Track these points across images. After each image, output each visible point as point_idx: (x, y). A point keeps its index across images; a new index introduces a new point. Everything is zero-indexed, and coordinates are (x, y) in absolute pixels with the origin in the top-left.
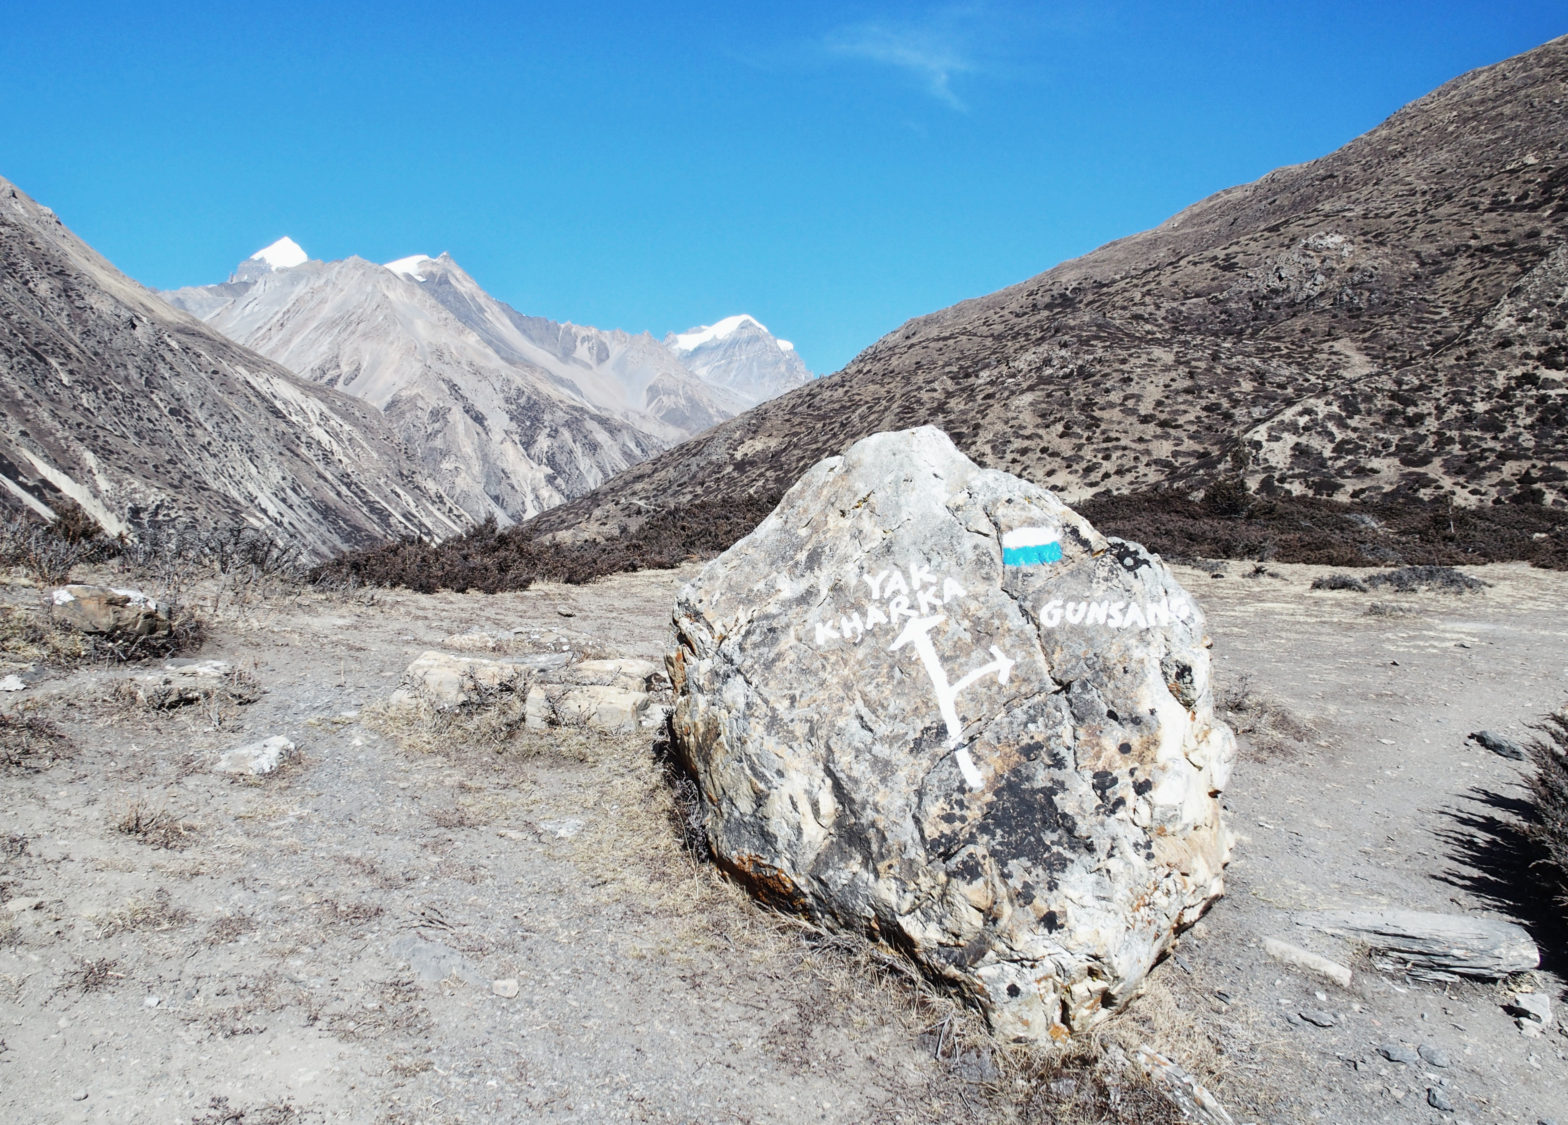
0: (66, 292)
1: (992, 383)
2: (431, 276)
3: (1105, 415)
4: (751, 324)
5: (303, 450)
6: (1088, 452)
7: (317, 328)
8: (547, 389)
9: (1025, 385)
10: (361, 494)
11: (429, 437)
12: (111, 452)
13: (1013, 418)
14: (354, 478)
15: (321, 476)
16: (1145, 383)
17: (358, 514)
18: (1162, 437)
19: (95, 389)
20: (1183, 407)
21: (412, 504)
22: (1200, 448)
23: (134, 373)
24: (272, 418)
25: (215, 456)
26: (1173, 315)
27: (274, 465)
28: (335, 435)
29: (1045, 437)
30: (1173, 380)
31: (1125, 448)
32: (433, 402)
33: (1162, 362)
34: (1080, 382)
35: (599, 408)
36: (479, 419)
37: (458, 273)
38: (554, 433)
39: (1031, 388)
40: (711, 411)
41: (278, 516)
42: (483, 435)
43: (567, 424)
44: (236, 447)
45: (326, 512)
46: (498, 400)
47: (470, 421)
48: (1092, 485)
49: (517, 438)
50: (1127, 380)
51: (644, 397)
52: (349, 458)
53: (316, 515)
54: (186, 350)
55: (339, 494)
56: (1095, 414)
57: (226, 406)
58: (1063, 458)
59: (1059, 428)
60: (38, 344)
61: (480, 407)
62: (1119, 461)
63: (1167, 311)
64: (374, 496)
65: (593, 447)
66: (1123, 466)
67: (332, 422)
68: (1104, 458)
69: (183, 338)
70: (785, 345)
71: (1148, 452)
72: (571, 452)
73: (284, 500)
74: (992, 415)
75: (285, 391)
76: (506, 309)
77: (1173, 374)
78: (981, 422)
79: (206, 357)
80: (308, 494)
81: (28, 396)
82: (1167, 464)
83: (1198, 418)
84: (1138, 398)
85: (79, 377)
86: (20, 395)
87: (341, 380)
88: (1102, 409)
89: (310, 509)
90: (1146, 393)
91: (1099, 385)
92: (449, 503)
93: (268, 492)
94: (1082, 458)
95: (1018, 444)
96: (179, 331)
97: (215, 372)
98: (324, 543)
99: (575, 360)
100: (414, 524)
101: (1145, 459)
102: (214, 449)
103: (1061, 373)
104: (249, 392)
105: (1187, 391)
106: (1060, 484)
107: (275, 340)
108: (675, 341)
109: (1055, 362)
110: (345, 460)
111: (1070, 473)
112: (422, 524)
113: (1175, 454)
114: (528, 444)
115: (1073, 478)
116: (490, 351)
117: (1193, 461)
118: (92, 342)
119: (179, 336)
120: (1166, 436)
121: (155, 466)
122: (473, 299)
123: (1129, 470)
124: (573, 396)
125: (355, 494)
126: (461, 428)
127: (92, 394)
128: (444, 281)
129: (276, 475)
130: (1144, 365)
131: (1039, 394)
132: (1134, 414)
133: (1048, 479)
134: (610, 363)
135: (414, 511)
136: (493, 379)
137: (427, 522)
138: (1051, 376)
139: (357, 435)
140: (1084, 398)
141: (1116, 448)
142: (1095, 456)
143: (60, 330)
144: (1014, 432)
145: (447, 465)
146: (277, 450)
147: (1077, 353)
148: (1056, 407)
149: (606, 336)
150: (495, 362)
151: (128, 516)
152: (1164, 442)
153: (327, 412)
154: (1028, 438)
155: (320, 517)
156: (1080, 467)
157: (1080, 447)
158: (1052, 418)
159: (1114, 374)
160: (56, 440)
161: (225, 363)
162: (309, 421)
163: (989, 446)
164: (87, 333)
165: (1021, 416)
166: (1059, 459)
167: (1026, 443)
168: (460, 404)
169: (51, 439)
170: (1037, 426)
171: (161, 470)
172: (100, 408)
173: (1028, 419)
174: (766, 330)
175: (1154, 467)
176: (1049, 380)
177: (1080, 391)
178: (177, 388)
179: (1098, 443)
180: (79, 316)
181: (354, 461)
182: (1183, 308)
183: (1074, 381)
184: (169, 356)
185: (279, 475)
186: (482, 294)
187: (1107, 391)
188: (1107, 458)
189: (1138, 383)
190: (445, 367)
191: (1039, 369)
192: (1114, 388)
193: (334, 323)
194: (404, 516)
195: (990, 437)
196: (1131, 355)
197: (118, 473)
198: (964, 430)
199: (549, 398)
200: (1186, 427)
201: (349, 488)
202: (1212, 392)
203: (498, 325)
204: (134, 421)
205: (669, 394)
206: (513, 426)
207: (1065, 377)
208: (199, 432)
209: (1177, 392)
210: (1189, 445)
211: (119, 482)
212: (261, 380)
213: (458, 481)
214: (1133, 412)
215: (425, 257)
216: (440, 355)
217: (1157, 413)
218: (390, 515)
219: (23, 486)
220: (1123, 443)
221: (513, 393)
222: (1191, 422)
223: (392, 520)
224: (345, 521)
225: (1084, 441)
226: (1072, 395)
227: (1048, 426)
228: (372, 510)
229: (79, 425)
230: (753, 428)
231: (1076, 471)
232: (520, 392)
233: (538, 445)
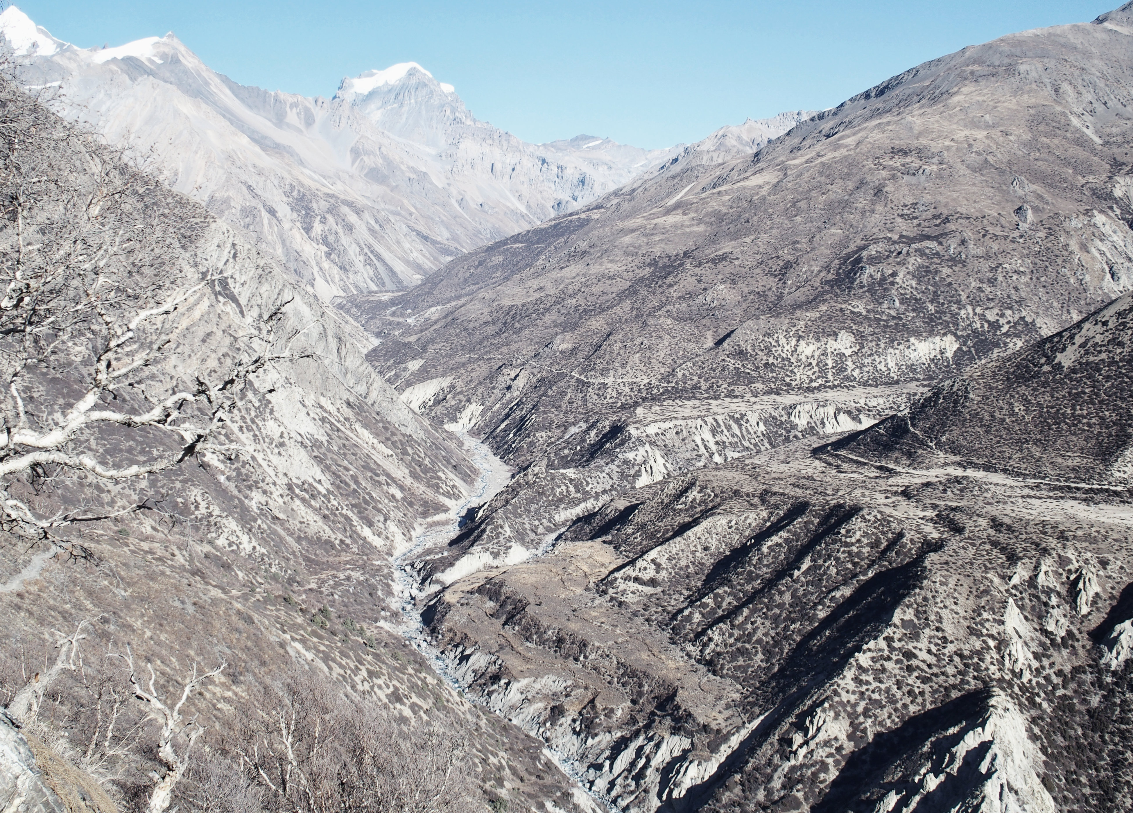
2: (165, 58)
4: (418, 70)
32: (240, 201)
35: (346, 195)
36: (273, 212)
38: (323, 219)
40: (403, 167)
42: (278, 224)
43: (329, 211)
46: (280, 195)
47: (267, 215)
49: (299, 225)
51: (349, 157)
61: (271, 202)
65: (350, 228)
70: (447, 88)
72: (336, 233)
76: (225, 80)
99: (288, 125)
108: (351, 86)
114: (308, 229)
122: (199, 75)
128: (175, 60)
134: (315, 127)
174: (430, 76)
186: (202, 66)
190: (239, 171)
199: (310, 188)
203: (223, 96)
205: (369, 155)
206: (295, 215)
215: (156, 39)
221: (288, 187)
232: (292, 187)
233: (314, 230)
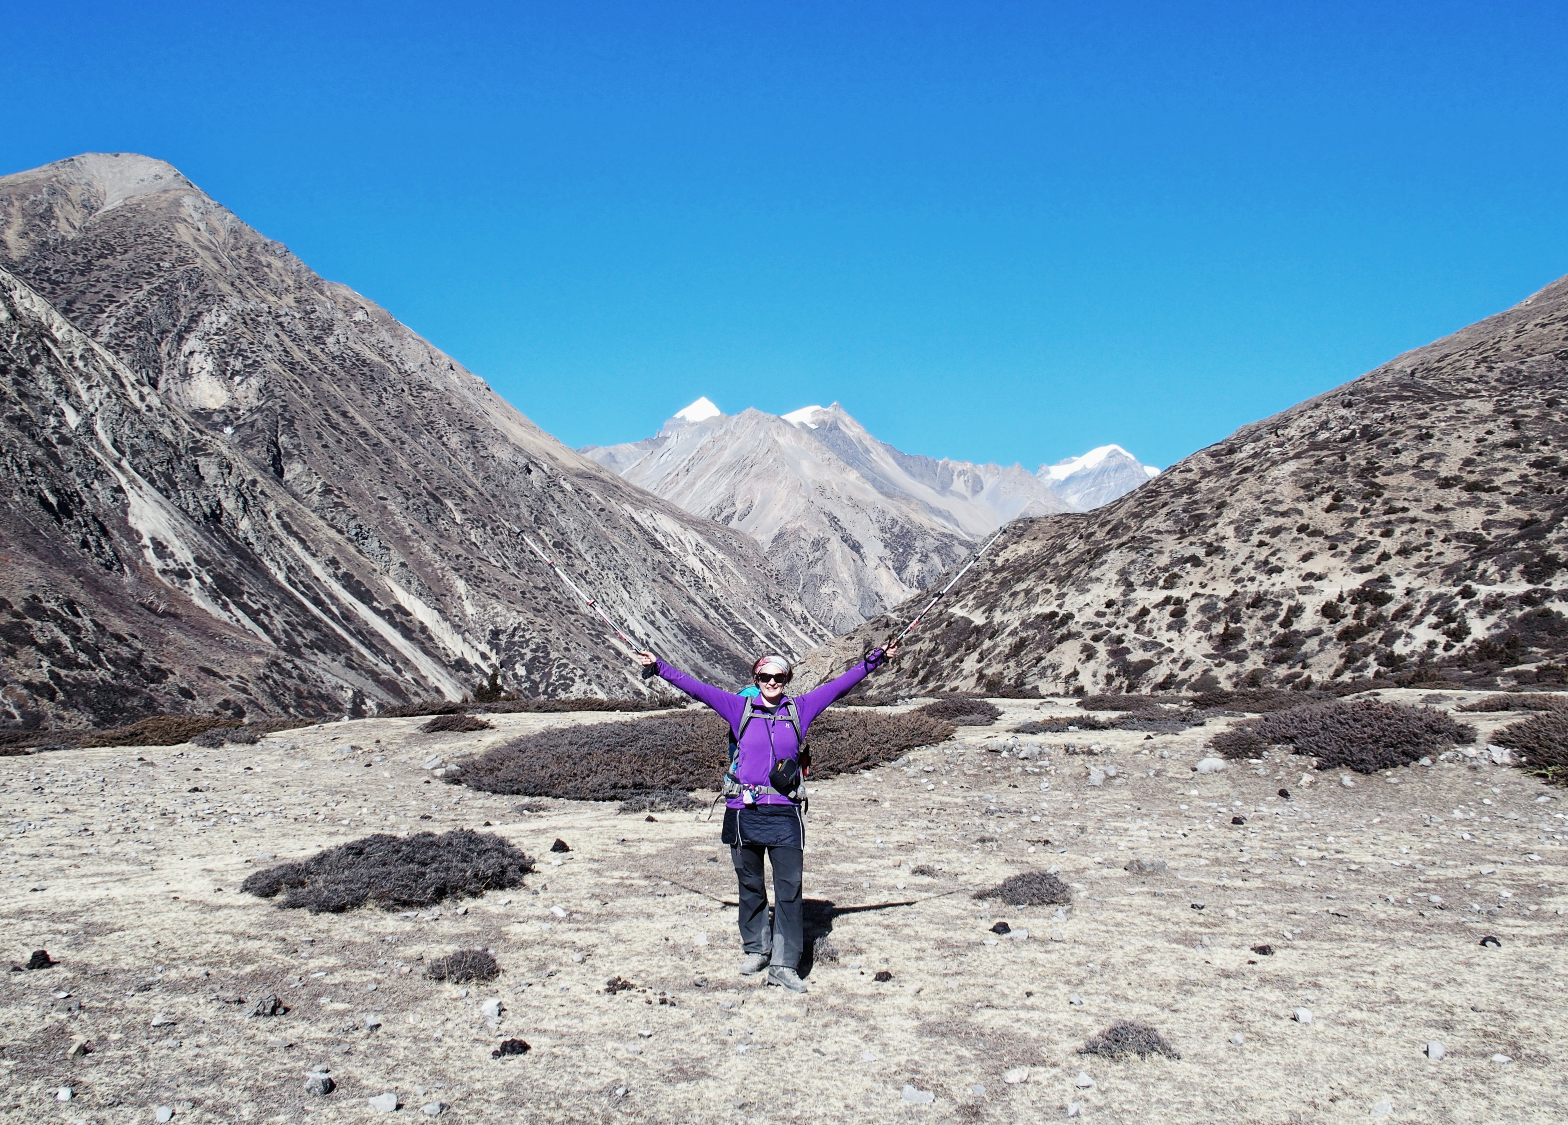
0: (473, 444)
1: (1255, 456)
2: (822, 424)
3: (1391, 481)
4: (1119, 453)
5: (677, 577)
6: (1361, 529)
7: (717, 471)
8: (921, 519)
9: (1291, 454)
10: (727, 616)
11: (810, 565)
12: (483, 580)
13: (1267, 492)
14: (722, 602)
15: (691, 600)
16: (1452, 439)
17: (723, 634)
18: (1468, 504)
19: (484, 526)
20: (1501, 465)
21: (776, 625)
22: (1524, 515)
23: (525, 511)
24: (650, 548)
25: (590, 583)
26: (1509, 375)
27: (646, 591)
28: (708, 564)
29: (1307, 513)
30: (1489, 432)
31: (1414, 520)
32: (815, 533)
33: (1476, 413)
34: (1362, 444)
35: (971, 535)
36: (856, 547)
37: (847, 419)
38: (924, 559)
39: (1298, 456)
41: (644, 637)
42: (859, 562)
43: (937, 550)
44: (612, 575)
45: (691, 633)
46: (874, 530)
47: (847, 549)
48: (1363, 570)
49: (890, 564)
50: (1425, 437)
52: (719, 583)
53: (681, 636)
54: (578, 491)
55: (706, 616)
56: (1377, 480)
57: (607, 539)
58: (1327, 537)
59: (1327, 500)
60: (439, 488)
61: (857, 537)
62: (1405, 538)
63: (1502, 372)
64: (739, 618)
66: (1410, 543)
67: (706, 552)
68: (1382, 535)
69: (580, 482)
70: (1151, 471)
71: (1447, 524)
73: (652, 623)
74: (1242, 490)
75: (666, 524)
76: (890, 449)
77: (1491, 426)
78: (1228, 500)
79: (596, 496)
80: (675, 616)
81: (415, 532)
82: (1475, 538)
83: (1523, 476)
84: (1439, 457)
85: (469, 515)
86: (408, 531)
87: (736, 516)
88: (1388, 474)
89: (676, 630)
90: (1451, 451)
91: (1386, 445)
92: (813, 623)
93: (638, 615)
94: (1353, 536)
95: (1269, 522)
96: (577, 475)
97: (602, 510)
98: (686, 661)
99: (952, 493)
100: (775, 644)
101: (1441, 534)
102: (590, 577)
103: (1339, 436)
104: (632, 527)
105: (1508, 445)
106: (1317, 571)
107: (681, 484)
108: (1048, 472)
109: (1332, 424)
110: (715, 585)
111: (1333, 556)
112: (783, 643)
113: (1487, 525)
114: (900, 569)
115: (1338, 562)
116: (868, 486)
117: (1513, 532)
118: (491, 486)
119: (575, 479)
120: (1475, 503)
121: (523, 593)
122: (860, 442)
123: (1418, 549)
124: (946, 524)
125: (722, 616)
126: (838, 555)
127: (481, 530)
128: (834, 427)
129: (646, 600)
130: (1451, 418)
131: (1306, 462)
132: (1431, 477)
133: (1303, 565)
134: (983, 494)
135: (777, 632)
136: (869, 511)
137: (789, 641)
138: (1327, 441)
139: (729, 564)
140: (1363, 463)
141: (1402, 521)
142: (1371, 533)
143: (464, 477)
144: (1266, 509)
145: (825, 590)
146: (650, 577)
147: (1363, 413)
148: (1325, 475)
149: (980, 470)
150: (872, 495)
151: (488, 637)
152: (1472, 510)
153: (703, 543)
154: (1283, 514)
155: (685, 638)
156: (1346, 548)
157: (1351, 522)
158: (1318, 488)
159: (1408, 432)
160: (434, 570)
161: (613, 502)
162: (686, 551)
163: (1232, 527)
164: (487, 478)
165: (1278, 489)
166: (1321, 539)
167: (1280, 521)
168: (839, 534)
169: (429, 569)
170: (1297, 500)
171: (528, 595)
172: (486, 542)
173: (1287, 492)
174: (1134, 459)
175: (1454, 543)
176: (1324, 445)
177: (1360, 454)
178: (563, 524)
179: (1377, 516)
180: (482, 464)
181: (723, 587)
182: (1523, 367)
183: (1356, 443)
184: (558, 496)
185: (650, 599)
186: (868, 437)
187: (1397, 452)
188: (1387, 534)
189: (1440, 439)
190: (826, 501)
191: (1313, 434)
192: (1405, 448)
193: (731, 467)
194: (767, 636)
195: (1236, 516)
196: (1432, 409)
197: (484, 599)
198: (1208, 511)
199: (921, 527)
200: (1505, 489)
201: (717, 611)
202: (1545, 443)
203: (882, 464)
204: (516, 554)
206: (887, 553)
207: (1344, 440)
208: (577, 562)
209: (1495, 447)
210: (1508, 512)
211: (484, 607)
212: (644, 516)
213: (835, 604)
214: (1431, 474)
215: (818, 407)
216: (822, 491)
217: (1464, 474)
218: (754, 635)
219: (376, 611)
220: (1411, 514)
221: (888, 523)
222: (1513, 483)
223: (755, 640)
224: (708, 641)
225: (1358, 514)
226: (1349, 459)
227: (1311, 499)
228: (737, 631)
229: (457, 557)
230: (1019, 532)
231: (1343, 553)
232: (894, 522)
233: (909, 570)
